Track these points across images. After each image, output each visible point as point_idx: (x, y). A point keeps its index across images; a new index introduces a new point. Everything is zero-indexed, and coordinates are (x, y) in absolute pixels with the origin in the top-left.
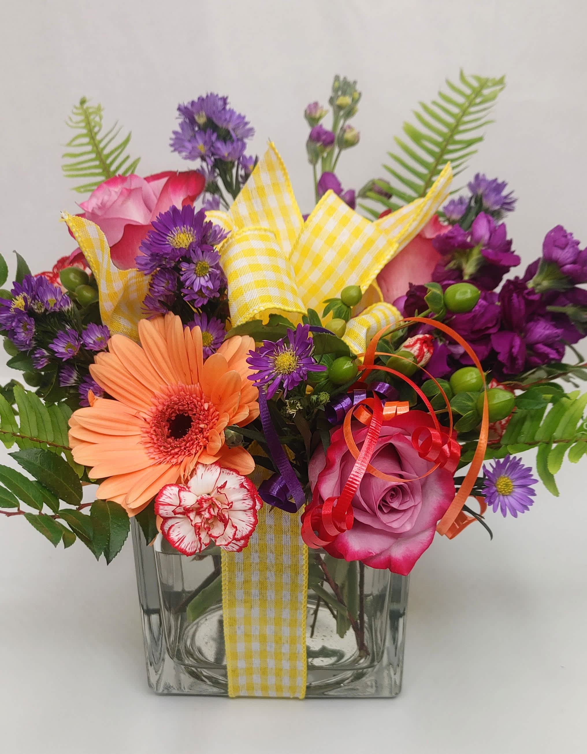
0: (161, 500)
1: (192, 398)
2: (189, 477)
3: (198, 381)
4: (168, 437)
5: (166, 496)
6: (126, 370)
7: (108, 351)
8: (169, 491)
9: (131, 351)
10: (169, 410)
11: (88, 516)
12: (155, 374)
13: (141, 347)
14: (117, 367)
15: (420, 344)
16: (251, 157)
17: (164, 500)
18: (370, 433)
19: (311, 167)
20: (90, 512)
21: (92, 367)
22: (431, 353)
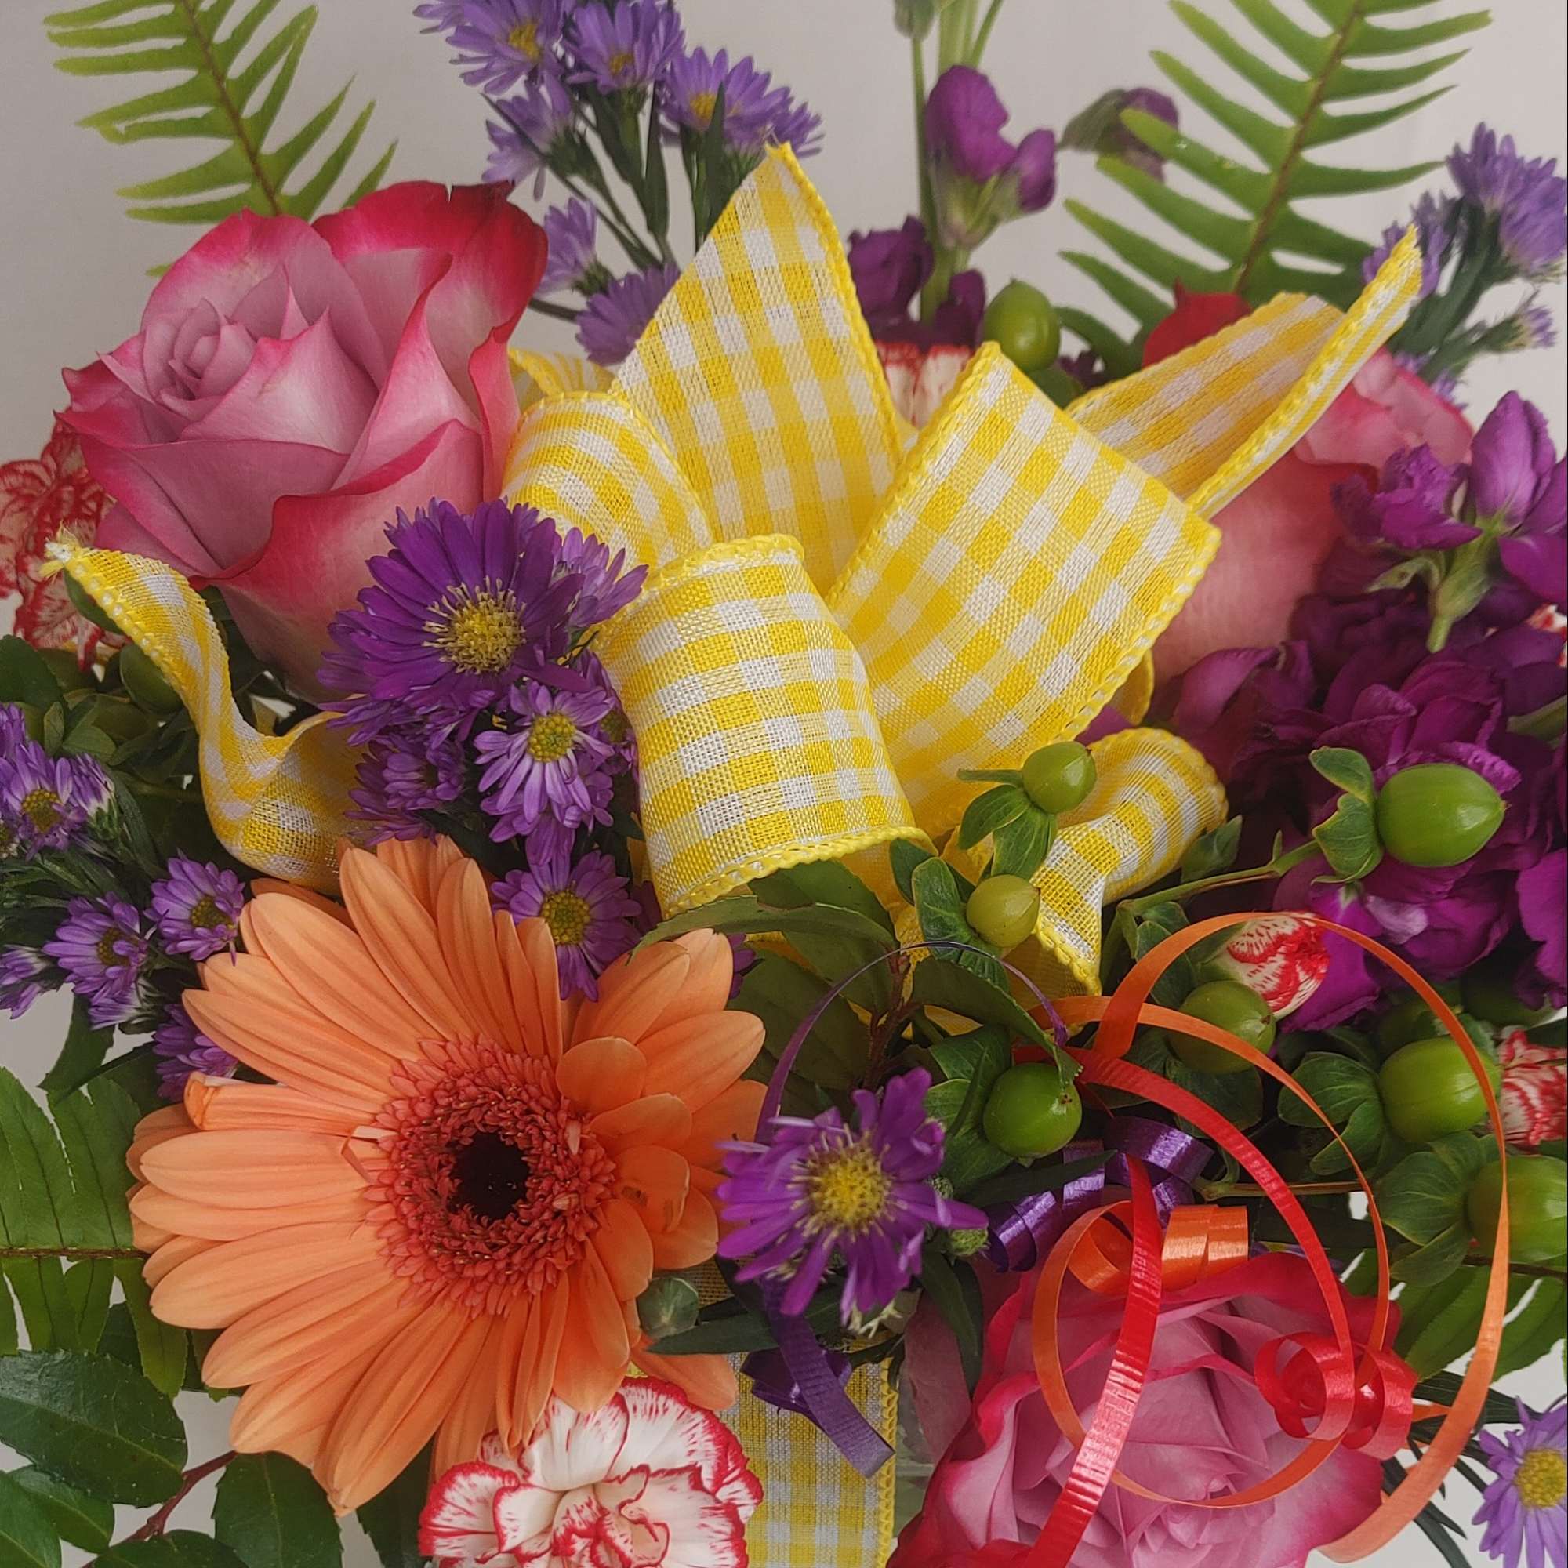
0: (437, 1521)
1: (525, 1097)
2: (526, 1442)
3: (546, 1053)
4: (452, 1209)
5: (453, 1509)
6: (304, 1004)
7: (242, 949)
8: (461, 1491)
9: (317, 946)
10: (451, 1121)
11: (206, 1536)
12: (402, 1008)
13: (355, 930)
14: (272, 995)
15: (1288, 955)
16: (700, 53)
17: (449, 1520)
18: (1119, 1359)
19: (906, 43)
20: (213, 1522)
21: (191, 998)
22: (1320, 976)
